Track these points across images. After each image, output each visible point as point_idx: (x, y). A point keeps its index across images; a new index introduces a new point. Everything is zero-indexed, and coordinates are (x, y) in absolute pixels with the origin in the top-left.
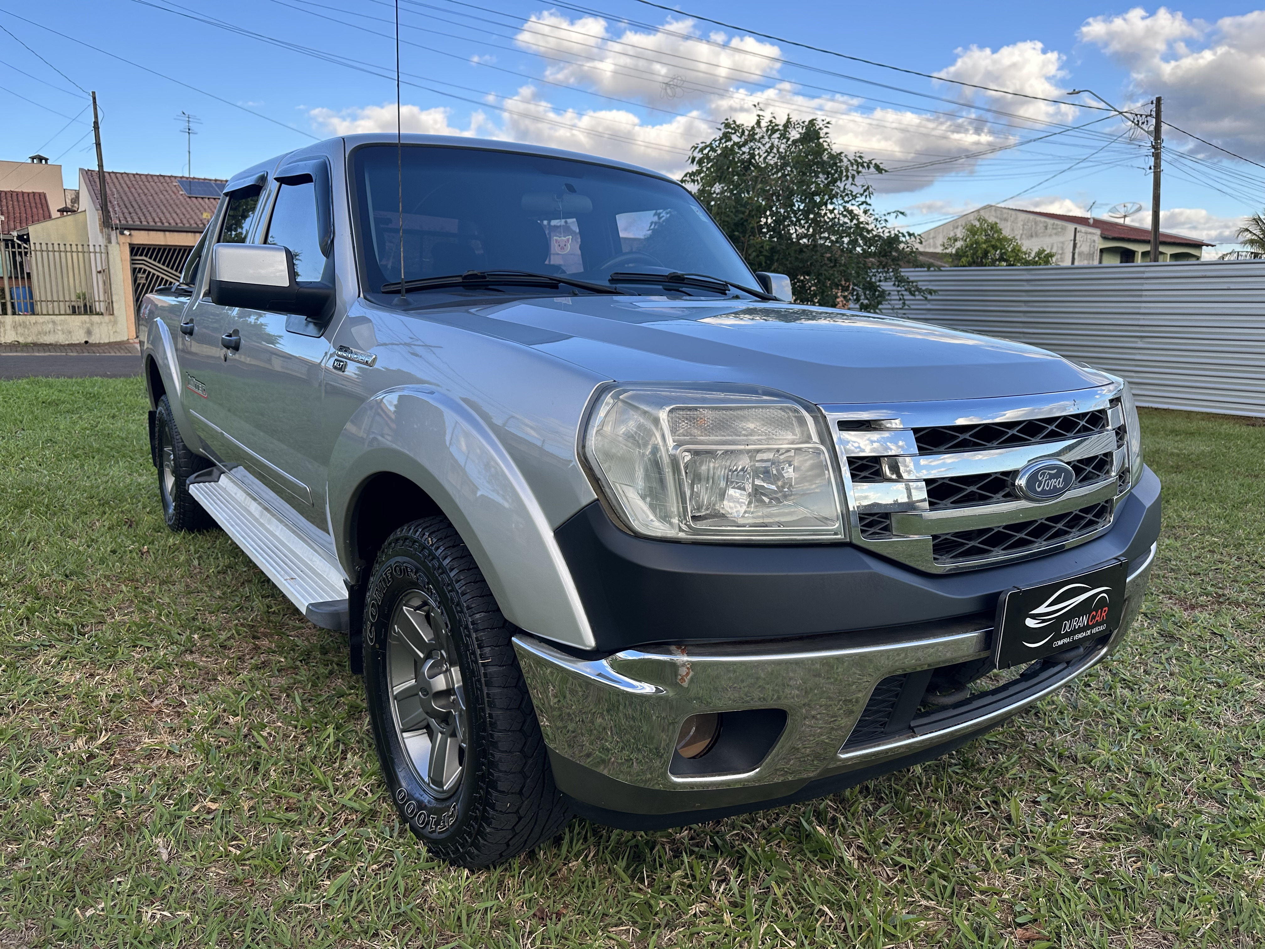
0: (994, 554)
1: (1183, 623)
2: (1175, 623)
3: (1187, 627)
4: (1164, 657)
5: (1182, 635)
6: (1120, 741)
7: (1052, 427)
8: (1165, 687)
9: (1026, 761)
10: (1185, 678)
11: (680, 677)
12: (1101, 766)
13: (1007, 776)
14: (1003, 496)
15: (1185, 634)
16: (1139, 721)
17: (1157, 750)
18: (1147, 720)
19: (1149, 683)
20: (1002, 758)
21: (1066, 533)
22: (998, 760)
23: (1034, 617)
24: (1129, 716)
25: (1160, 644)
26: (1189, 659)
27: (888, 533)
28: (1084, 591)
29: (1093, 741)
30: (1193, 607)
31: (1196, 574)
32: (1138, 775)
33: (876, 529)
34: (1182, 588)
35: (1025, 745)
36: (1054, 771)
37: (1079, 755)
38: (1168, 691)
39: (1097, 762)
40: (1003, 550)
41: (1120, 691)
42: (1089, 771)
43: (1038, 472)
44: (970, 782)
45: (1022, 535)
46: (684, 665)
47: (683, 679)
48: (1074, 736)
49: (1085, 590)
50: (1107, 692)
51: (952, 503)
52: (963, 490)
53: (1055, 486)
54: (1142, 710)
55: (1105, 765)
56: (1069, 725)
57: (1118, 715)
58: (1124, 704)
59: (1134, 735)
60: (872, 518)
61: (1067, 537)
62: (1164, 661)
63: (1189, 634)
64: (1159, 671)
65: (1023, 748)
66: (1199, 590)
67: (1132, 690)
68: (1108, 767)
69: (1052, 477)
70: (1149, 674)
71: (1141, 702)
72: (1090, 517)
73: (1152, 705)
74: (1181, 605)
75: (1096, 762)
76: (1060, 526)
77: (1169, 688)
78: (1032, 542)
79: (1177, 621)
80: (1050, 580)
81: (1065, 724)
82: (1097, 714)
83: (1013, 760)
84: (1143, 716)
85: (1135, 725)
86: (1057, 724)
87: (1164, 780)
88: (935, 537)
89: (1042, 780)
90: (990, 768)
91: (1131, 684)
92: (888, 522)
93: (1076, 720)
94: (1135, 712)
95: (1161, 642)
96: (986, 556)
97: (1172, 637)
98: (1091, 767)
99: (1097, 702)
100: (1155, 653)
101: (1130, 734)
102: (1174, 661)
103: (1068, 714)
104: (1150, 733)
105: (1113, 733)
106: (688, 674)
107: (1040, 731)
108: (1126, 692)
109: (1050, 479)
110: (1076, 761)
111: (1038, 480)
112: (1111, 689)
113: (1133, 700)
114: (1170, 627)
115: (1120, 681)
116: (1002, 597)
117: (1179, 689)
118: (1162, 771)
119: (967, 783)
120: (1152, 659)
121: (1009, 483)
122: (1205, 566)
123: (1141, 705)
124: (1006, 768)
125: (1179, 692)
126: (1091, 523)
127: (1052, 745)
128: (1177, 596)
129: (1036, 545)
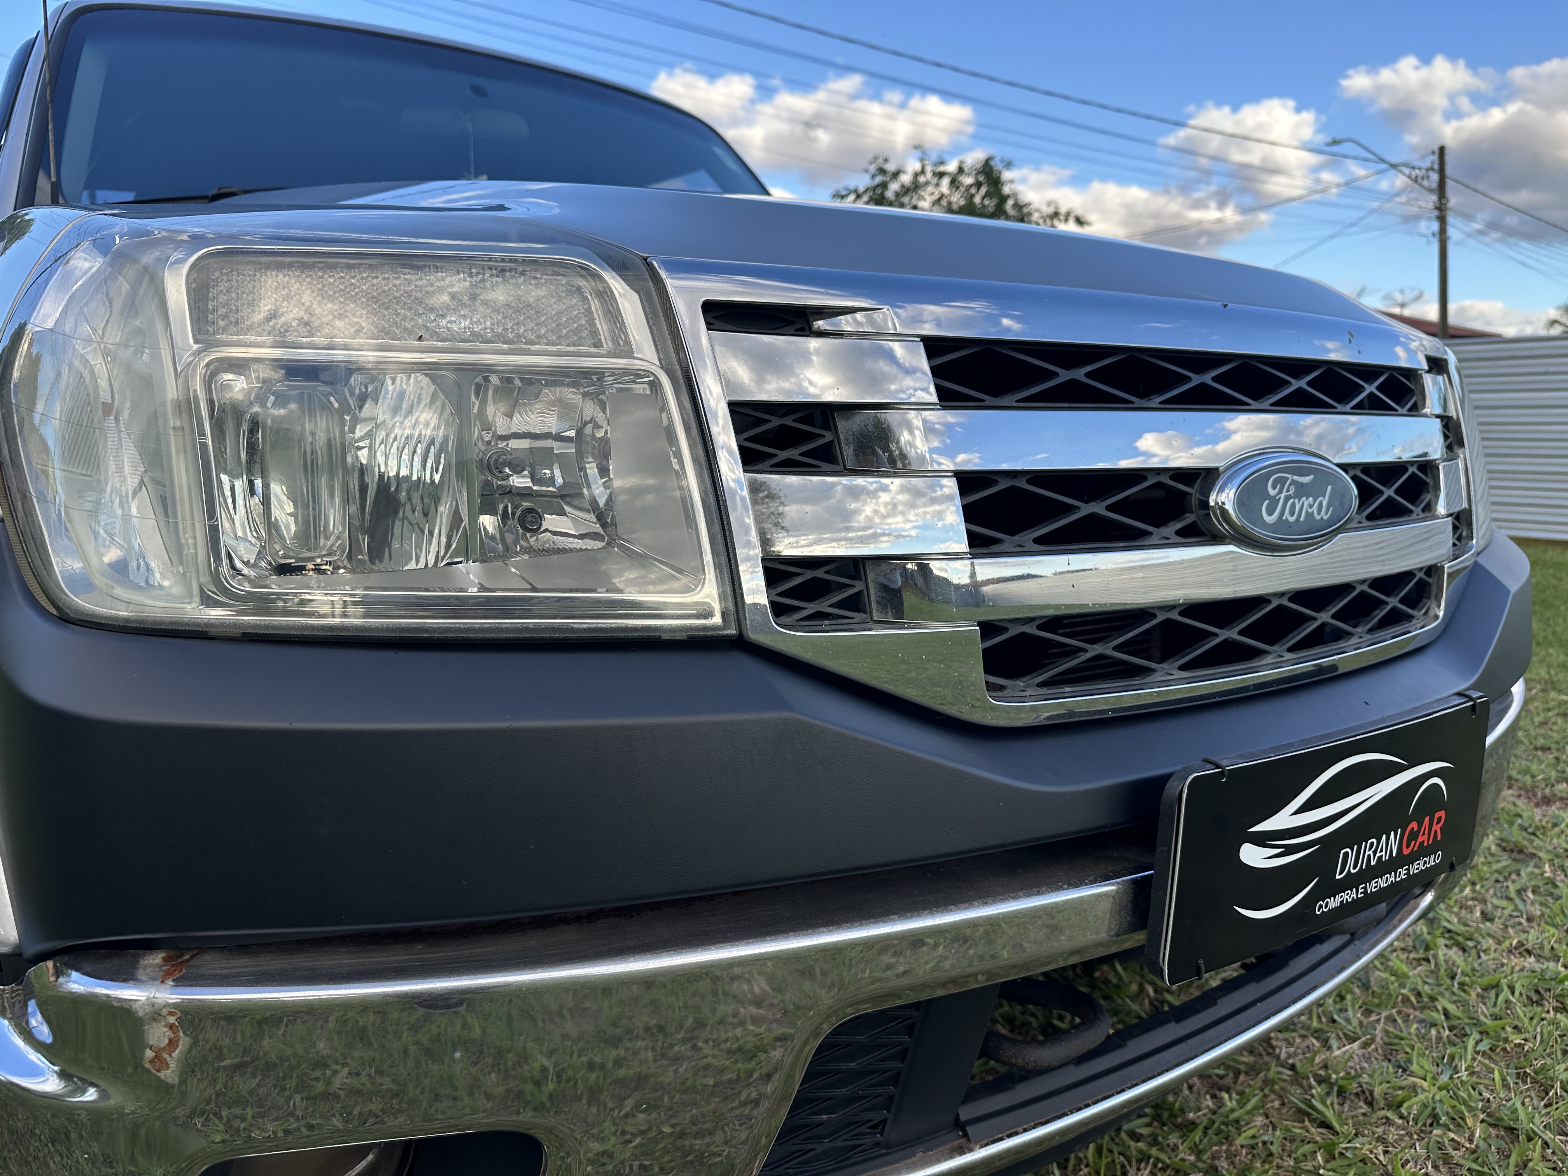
0: (1157, 677)
1: (1537, 828)
2: (1523, 828)
3: (1543, 834)
4: (1512, 888)
5: (1539, 848)
6: (1452, 1058)
7: (1302, 383)
8: (1521, 944)
9: (1277, 1104)
10: (1555, 926)
11: (149, 1054)
12: (1420, 1113)
13: (1239, 1141)
14: (1179, 533)
15: (1542, 846)
16: (1483, 1012)
17: (1522, 1077)
18: (1497, 1010)
19: (1493, 937)
20: (1229, 1101)
21: (1339, 635)
22: (1222, 1105)
23: (1262, 840)
24: (1464, 1004)
25: (1504, 863)
26: (1556, 891)
27: (859, 616)
28: (1386, 771)
29: (1401, 1056)
30: (1547, 801)
31: (1545, 749)
32: (1493, 1132)
33: (823, 605)
34: (1526, 772)
35: (1274, 1068)
36: (1327, 1126)
37: (1378, 1091)
38: (1529, 952)
39: (1412, 1107)
40: (1182, 668)
41: (1445, 953)
42: (1398, 1127)
43: (1270, 475)
44: (1163, 1157)
45: (1232, 634)
46: (156, 1014)
47: (159, 1060)
48: (1365, 1045)
49: (1392, 770)
50: (1421, 954)
51: (1037, 541)
52: (1070, 509)
53: (1309, 515)
54: (1486, 989)
55: (1427, 1112)
56: (1355, 1023)
57: (1443, 1003)
58: (1453, 978)
59: (1477, 1043)
60: (809, 575)
61: (1342, 644)
62: (1513, 895)
63: (1550, 848)
64: (1507, 912)
65: (1272, 1074)
66: (1554, 774)
67: (1464, 950)
68: (1435, 1117)
69: (1302, 491)
70: (1491, 920)
71: (1482, 976)
72: (1393, 602)
73: (1504, 982)
74: (1529, 798)
75: (1410, 1107)
76: (1325, 616)
77: (1529, 946)
78: (1256, 653)
79: (1526, 824)
80: (1304, 743)
81: (1348, 1020)
82: (1405, 1000)
83: (1249, 1106)
84: (1490, 1003)
85: (1478, 1023)
86: (1334, 1021)
87: (1546, 1144)
88: (988, 629)
89: (1308, 1148)
90: (1205, 1122)
91: (1460, 939)
92: (859, 586)
93: (1368, 1012)
94: (1474, 995)
95: (1505, 861)
96: (1137, 681)
97: (1521, 851)
98: (1401, 1117)
99: (1405, 976)
100: (1497, 881)
101: (1471, 1043)
102: (1530, 895)
103: (1355, 1000)
104: (1506, 1040)
105: (1439, 1039)
106: (172, 1044)
107: (1304, 1037)
108: (1455, 954)
109: (1298, 495)
110: (1370, 1103)
111: (1268, 496)
112: (1427, 948)
113: (1468, 970)
114: (1516, 836)
115: (1442, 935)
116: (1171, 788)
117: (1547, 947)
118: (1537, 1125)
119: (1158, 1159)
120: (1491, 891)
121: (1194, 501)
122: (1556, 736)
123: (1485, 981)
124: (1237, 1121)
125: (1547, 952)
126: (1395, 618)
127: (1325, 1067)
128: (1520, 784)
129: (1269, 659)
